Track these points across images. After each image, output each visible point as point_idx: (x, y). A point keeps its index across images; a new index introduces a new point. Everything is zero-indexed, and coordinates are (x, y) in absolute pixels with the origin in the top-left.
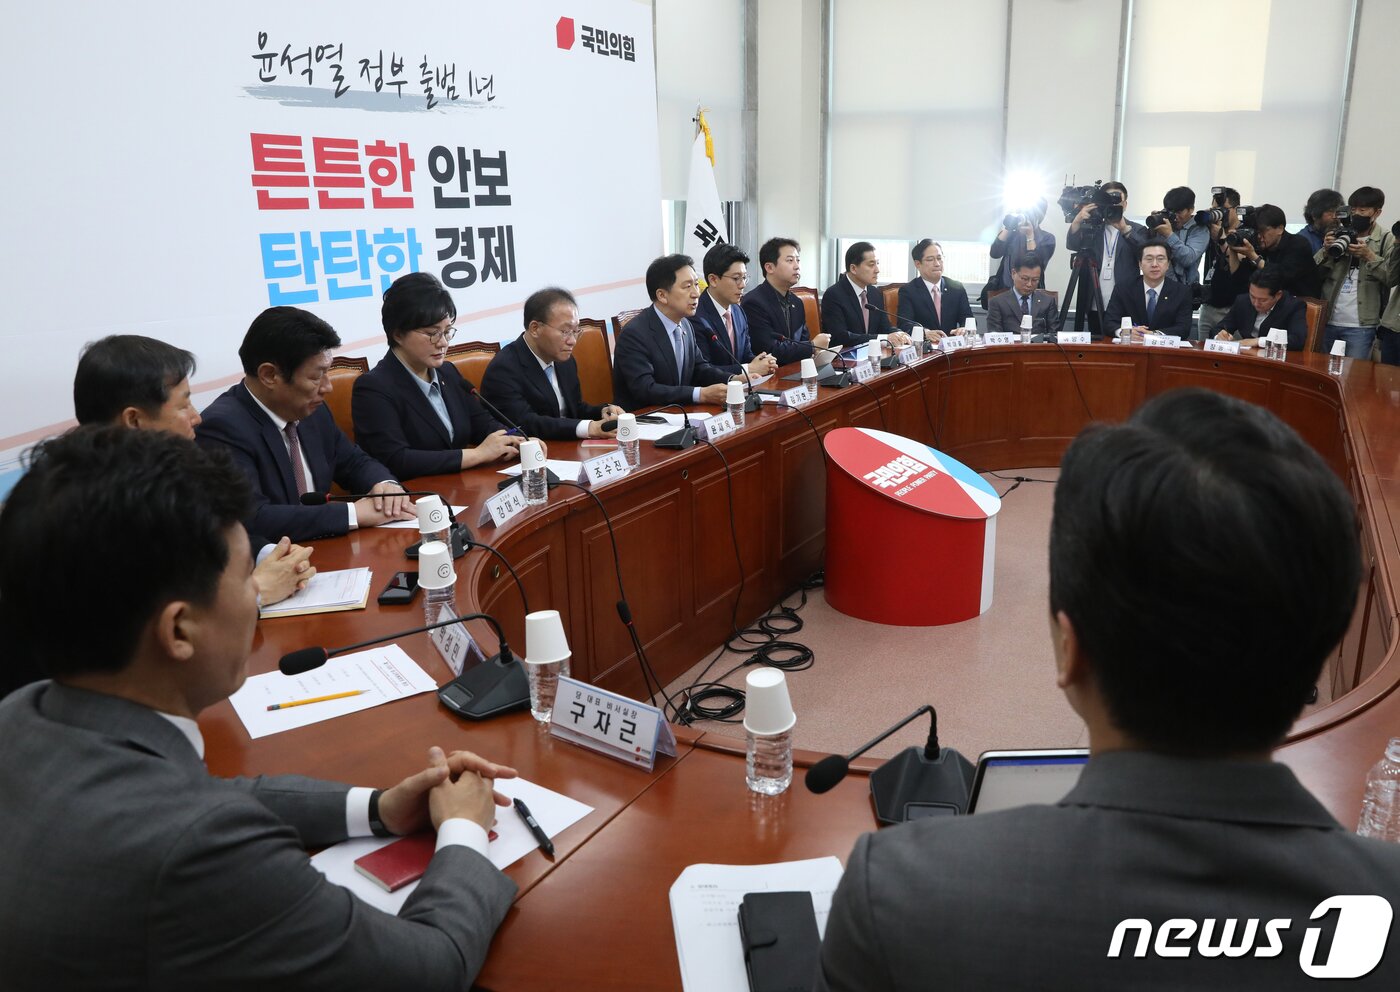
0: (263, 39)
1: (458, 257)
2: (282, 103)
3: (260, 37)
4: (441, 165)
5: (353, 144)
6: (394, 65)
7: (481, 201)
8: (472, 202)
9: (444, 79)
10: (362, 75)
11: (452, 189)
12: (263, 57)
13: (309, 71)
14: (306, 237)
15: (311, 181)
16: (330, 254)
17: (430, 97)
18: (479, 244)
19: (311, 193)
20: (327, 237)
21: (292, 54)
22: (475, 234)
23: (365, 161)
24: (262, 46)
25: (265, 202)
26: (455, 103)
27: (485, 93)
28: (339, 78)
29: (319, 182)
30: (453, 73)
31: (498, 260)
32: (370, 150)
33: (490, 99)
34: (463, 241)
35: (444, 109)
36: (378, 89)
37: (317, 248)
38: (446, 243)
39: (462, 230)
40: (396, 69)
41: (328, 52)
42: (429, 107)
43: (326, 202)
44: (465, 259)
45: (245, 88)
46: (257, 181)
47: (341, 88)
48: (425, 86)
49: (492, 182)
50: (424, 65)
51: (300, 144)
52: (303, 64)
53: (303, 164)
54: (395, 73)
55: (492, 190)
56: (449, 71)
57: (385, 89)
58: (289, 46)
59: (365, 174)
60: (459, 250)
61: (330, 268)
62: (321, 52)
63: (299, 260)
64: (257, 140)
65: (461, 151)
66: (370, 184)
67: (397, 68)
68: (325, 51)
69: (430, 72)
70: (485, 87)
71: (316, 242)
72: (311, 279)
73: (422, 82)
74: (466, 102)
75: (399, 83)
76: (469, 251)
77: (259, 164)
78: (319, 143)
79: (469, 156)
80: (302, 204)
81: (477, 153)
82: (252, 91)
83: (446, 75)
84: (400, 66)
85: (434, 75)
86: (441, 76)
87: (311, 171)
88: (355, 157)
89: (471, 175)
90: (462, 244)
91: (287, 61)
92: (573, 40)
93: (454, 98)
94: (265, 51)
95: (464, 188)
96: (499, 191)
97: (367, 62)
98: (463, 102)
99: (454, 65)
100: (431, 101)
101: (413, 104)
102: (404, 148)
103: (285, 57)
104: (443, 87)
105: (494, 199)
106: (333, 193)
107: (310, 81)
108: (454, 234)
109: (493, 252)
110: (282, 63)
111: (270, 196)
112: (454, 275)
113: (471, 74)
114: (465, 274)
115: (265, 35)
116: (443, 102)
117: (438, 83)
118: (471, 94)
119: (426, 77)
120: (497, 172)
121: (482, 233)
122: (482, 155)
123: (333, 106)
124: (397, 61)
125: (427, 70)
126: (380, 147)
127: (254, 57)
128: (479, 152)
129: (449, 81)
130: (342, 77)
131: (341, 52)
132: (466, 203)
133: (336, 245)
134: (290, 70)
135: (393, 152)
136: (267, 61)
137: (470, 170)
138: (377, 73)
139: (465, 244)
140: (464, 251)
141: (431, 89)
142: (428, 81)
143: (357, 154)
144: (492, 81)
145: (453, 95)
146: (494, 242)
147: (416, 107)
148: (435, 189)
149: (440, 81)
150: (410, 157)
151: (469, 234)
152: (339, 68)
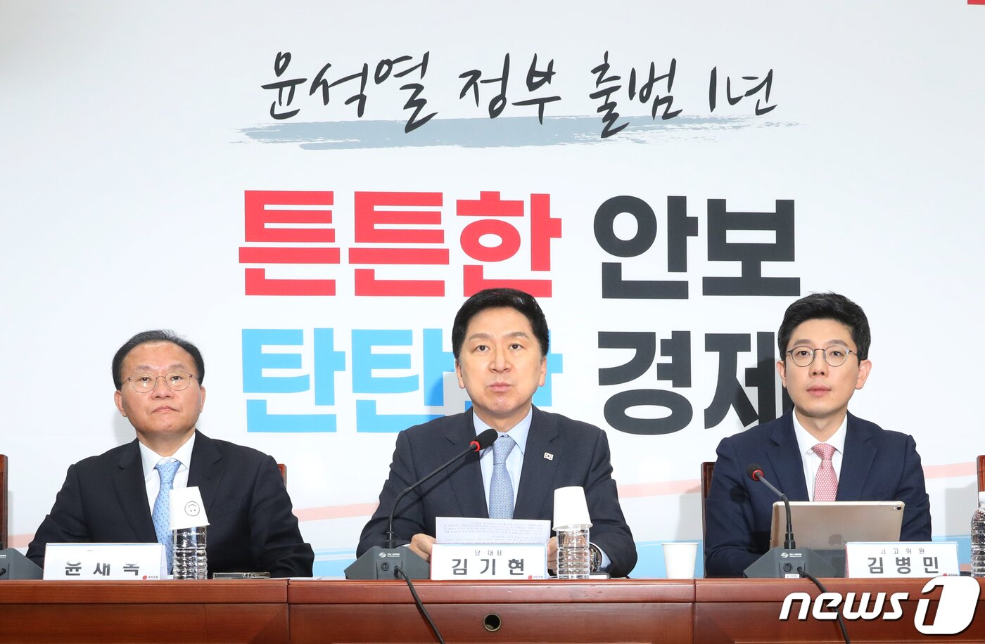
0: (282, 61)
1: (649, 380)
2: (304, 147)
3: (279, 57)
4: (625, 227)
5: (436, 199)
6: (532, 72)
7: (713, 286)
8: (695, 288)
9: (649, 86)
10: (463, 94)
11: (645, 267)
12: (280, 86)
13: (362, 99)
14: (324, 337)
15: (344, 256)
16: (364, 362)
17: (612, 117)
18: (705, 367)
19: (343, 273)
20: (362, 339)
21: (330, 77)
22: (697, 345)
23: (453, 225)
24: (279, 71)
25: (256, 285)
26: (669, 124)
27: (748, 104)
28: (416, 103)
29: (355, 256)
30: (671, 76)
31: (752, 394)
32: (464, 207)
33: (759, 112)
34: (663, 354)
35: (640, 135)
36: (494, 113)
37: (342, 354)
38: (625, 356)
39: (663, 333)
40: (536, 80)
41: (398, 68)
42: (606, 134)
43: (366, 285)
44: (667, 385)
45: (244, 130)
46: (245, 255)
47: (419, 118)
48: (601, 101)
49: (751, 256)
50: (604, 68)
51: (331, 203)
52: (353, 87)
53: (333, 231)
54: (532, 86)
55: (751, 269)
56: (662, 70)
57: (509, 111)
58: (328, 66)
59: (452, 242)
60: (653, 370)
61: (362, 382)
62: (385, 68)
63: (308, 367)
64: (255, 201)
65: (677, 205)
66: (460, 258)
67: (538, 78)
68: (394, 66)
69: (617, 78)
70: (749, 93)
71: (342, 343)
72: (325, 395)
73: (594, 96)
74: (699, 120)
75: (541, 102)
76: (680, 372)
77: (254, 228)
78: (364, 201)
79: (697, 210)
80: (326, 288)
81: (716, 207)
82: (254, 133)
83: (652, 80)
84: (548, 76)
85: (625, 83)
86: (641, 81)
87: (345, 238)
88: (436, 218)
89: (697, 246)
90: (659, 359)
91: (320, 89)
93: (666, 116)
94: (285, 77)
95: (677, 260)
96: (770, 269)
97: (476, 74)
98: (690, 121)
99: (674, 62)
100: (611, 124)
101: (569, 131)
102: (541, 202)
103: (319, 82)
104: (644, 99)
105: (751, 284)
106: (384, 272)
107: (361, 113)
108: (642, 342)
109: (741, 377)
110: (312, 91)
111: (268, 276)
112: (634, 412)
113: (714, 73)
114: (662, 412)
115: (288, 56)
116: (641, 123)
117: (632, 94)
118: (713, 105)
119: (603, 86)
120: (768, 237)
121: (713, 342)
122: (730, 208)
123: (401, 144)
124: (542, 67)
125: (607, 75)
126: (490, 202)
127: (265, 87)
128: (722, 203)
129: (660, 89)
130: (423, 102)
131: (424, 65)
132: (678, 291)
133: (376, 350)
134: (326, 100)
135: (515, 208)
136: (286, 90)
137: (695, 233)
138: (496, 89)
139: (668, 360)
140: (663, 372)
141: (614, 105)
142: (607, 92)
143: (439, 214)
144: (769, 80)
145: (666, 111)
146: (747, 360)
147: (576, 136)
148: (606, 267)
149: (637, 90)
150: (553, 215)
151: (679, 344)
152: (419, 88)
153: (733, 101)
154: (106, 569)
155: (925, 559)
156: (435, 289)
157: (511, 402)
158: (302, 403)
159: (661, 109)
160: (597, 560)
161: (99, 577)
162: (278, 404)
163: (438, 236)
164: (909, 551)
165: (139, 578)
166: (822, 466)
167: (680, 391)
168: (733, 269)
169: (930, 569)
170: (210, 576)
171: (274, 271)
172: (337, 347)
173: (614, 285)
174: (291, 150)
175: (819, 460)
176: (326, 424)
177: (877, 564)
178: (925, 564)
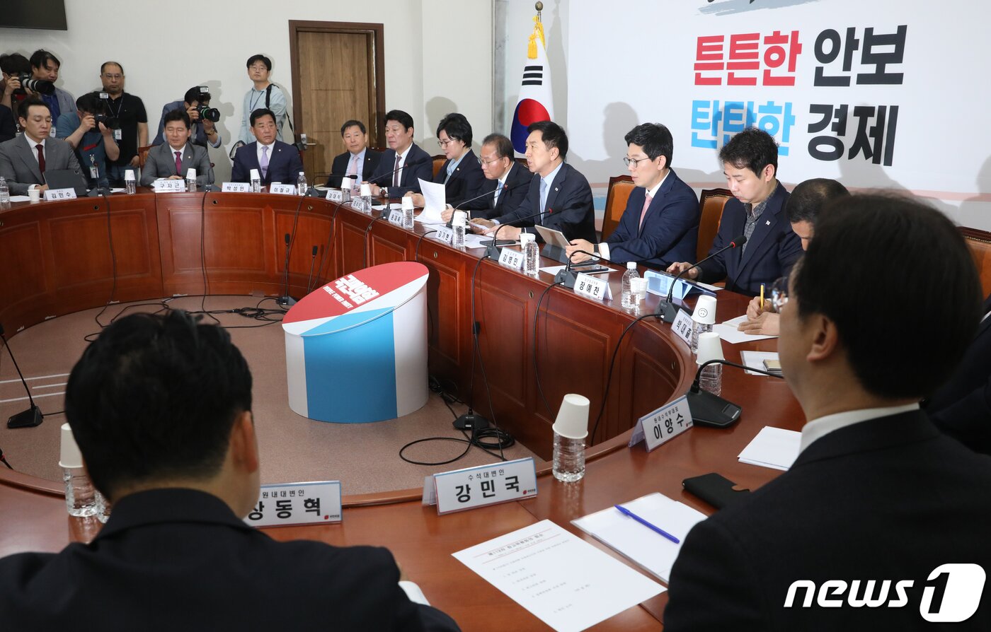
1: (828, 132)
2: (717, 15)
4: (827, 47)
5: (756, 36)
7: (863, 79)
8: (853, 80)
11: (833, 69)
14: (716, 104)
15: (725, 66)
16: (727, 117)
18: (853, 123)
19: (724, 75)
20: (727, 106)
22: (851, 113)
23: (763, 48)
25: (699, 81)
31: (872, 141)
32: (768, 40)
34: (835, 117)
37: (721, 114)
38: (819, 117)
39: (837, 106)
43: (733, 81)
44: (834, 134)
45: (699, 9)
46: (697, 67)
49: (881, 60)
51: (723, 41)
53: (723, 54)
55: (881, 68)
59: (761, 59)
60: (830, 126)
61: (726, 127)
63: (710, 119)
64: (700, 42)
65: (851, 32)
66: (763, 66)
71: (722, 108)
76: (840, 128)
77: (700, 57)
78: (734, 39)
79: (860, 35)
80: (718, 81)
81: (869, 31)
82: (702, 10)
87: (726, 59)
88: (756, 46)
89: (857, 55)
90: (834, 120)
95: (847, 66)
96: (889, 68)
102: (795, 35)
105: (880, 78)
106: (737, 74)
108: (826, 109)
109: (868, 131)
111: (702, 76)
112: (820, 148)
114: (832, 149)
120: (891, 49)
121: (858, 111)
122: (875, 33)
123: (747, 9)
126: (776, 36)
128: (871, 29)
132: (844, 82)
133: (732, 112)
135: (785, 39)
137: (857, 49)
139: (837, 120)
140: (834, 127)
143: (758, 44)
146: (872, 122)
148: (817, 68)
150: (799, 42)
151: (843, 112)
156: (753, 82)
158: (708, 135)
162: (701, 135)
163: (756, 55)
167: (840, 138)
171: (704, 74)
172: (720, 111)
173: (821, 80)
174: (713, 17)
176: (714, 145)
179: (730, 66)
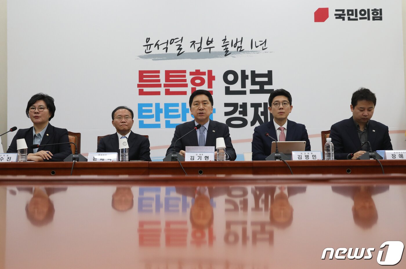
0: (148, 40)
1: (237, 115)
2: (153, 60)
3: (147, 39)
4: (231, 77)
5: (185, 72)
6: (208, 41)
7: (252, 92)
8: (248, 92)
9: (236, 44)
10: (191, 47)
11: (237, 87)
12: (147, 46)
13: (167, 48)
14: (158, 105)
15: (163, 85)
16: (167, 111)
17: (227, 51)
18: (251, 111)
19: (162, 90)
20: (167, 105)
21: (159, 43)
22: (249, 106)
23: (189, 78)
24: (147, 42)
25: (141, 93)
26: (241, 53)
27: (260, 48)
28: (180, 49)
30: (241, 41)
31: (262, 118)
32: (191, 74)
33: (263, 49)
34: (240, 108)
35: (234, 55)
36: (199, 51)
37: (162, 109)
38: (231, 109)
39: (240, 103)
40: (209, 43)
41: (175, 41)
42: (226, 55)
43: (168, 93)
44: (241, 116)
45: (139, 56)
46: (139, 86)
47: (180, 52)
48: (225, 48)
49: (262, 84)
50: (225, 40)
51: (159, 73)
52: (165, 46)
53: (160, 80)
54: (208, 44)
55: (262, 87)
56: (239, 40)
57: (202, 50)
58: (159, 40)
59: (189, 82)
60: (238, 112)
61: (167, 116)
62: (172, 41)
63: (154, 112)
64: (141, 73)
65: (243, 72)
66: (190, 86)
67: (209, 42)
68: (175, 40)
69: (228, 42)
70: (261, 45)
72: (158, 119)
73: (223, 46)
74: (248, 52)
75: (210, 48)
76: (244, 113)
77: (141, 80)
78: (167, 73)
79: (248, 73)
80: (158, 93)
81: (253, 72)
82: (141, 57)
83: (237, 42)
84: (211, 42)
85: (230, 43)
86: (234, 42)
87: (163, 81)
88: (185, 76)
89: (248, 82)
91: (157, 46)
92: (327, 17)
93: (240, 51)
94: (149, 43)
95: (243, 85)
96: (266, 87)
97: (194, 42)
98: (246, 52)
99: (242, 38)
100: (227, 53)
101: (217, 55)
102: (210, 72)
103: (157, 44)
104: (235, 47)
105: (262, 91)
106: (172, 89)
107: (166, 51)
108: (235, 105)
109: (260, 114)
110: (155, 47)
111: (144, 91)
112: (233, 122)
113: (252, 40)
114: (240, 122)
115: (149, 39)
116: (234, 53)
117: (232, 46)
118: (252, 48)
119: (225, 44)
120: (266, 79)
121: (253, 105)
122: (256, 73)
123: (176, 59)
124: (210, 40)
125: (226, 41)
126: (198, 72)
127: (144, 46)
128: (254, 71)
129: (239, 44)
130: (181, 49)
131: (182, 40)
132: (244, 93)
133: (170, 108)
134: (158, 49)
135: (204, 73)
136: (149, 47)
137: (248, 79)
138: (199, 45)
139: (241, 110)
140: (240, 113)
141: (228, 48)
142: (226, 45)
143: (185, 75)
144: (265, 41)
145: (240, 50)
146: (261, 109)
147: (218, 56)
148: (226, 87)
149: (233, 45)
150: (213, 75)
151: (244, 106)
152: (180, 45)
153: (257, 47)
154: (103, 160)
155: (313, 155)
156: (184, 93)
157: (204, 117)
158: (152, 121)
159: (239, 49)
160: (227, 157)
161: (101, 161)
162: (146, 121)
163: (185, 81)
164: (308, 153)
165: (111, 161)
166: (281, 133)
167: (245, 117)
168: (257, 87)
169: (314, 158)
170: (129, 161)
171: (146, 90)
172: (161, 108)
173: (228, 92)
174: (150, 60)
175: (280, 131)
176: (158, 126)
177: (300, 157)
178: (313, 157)
179: (165, 86)
